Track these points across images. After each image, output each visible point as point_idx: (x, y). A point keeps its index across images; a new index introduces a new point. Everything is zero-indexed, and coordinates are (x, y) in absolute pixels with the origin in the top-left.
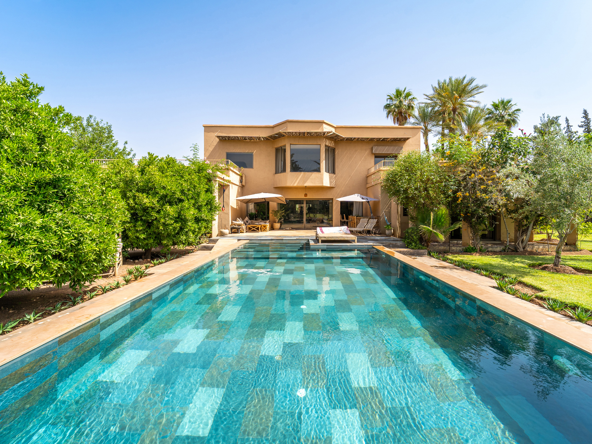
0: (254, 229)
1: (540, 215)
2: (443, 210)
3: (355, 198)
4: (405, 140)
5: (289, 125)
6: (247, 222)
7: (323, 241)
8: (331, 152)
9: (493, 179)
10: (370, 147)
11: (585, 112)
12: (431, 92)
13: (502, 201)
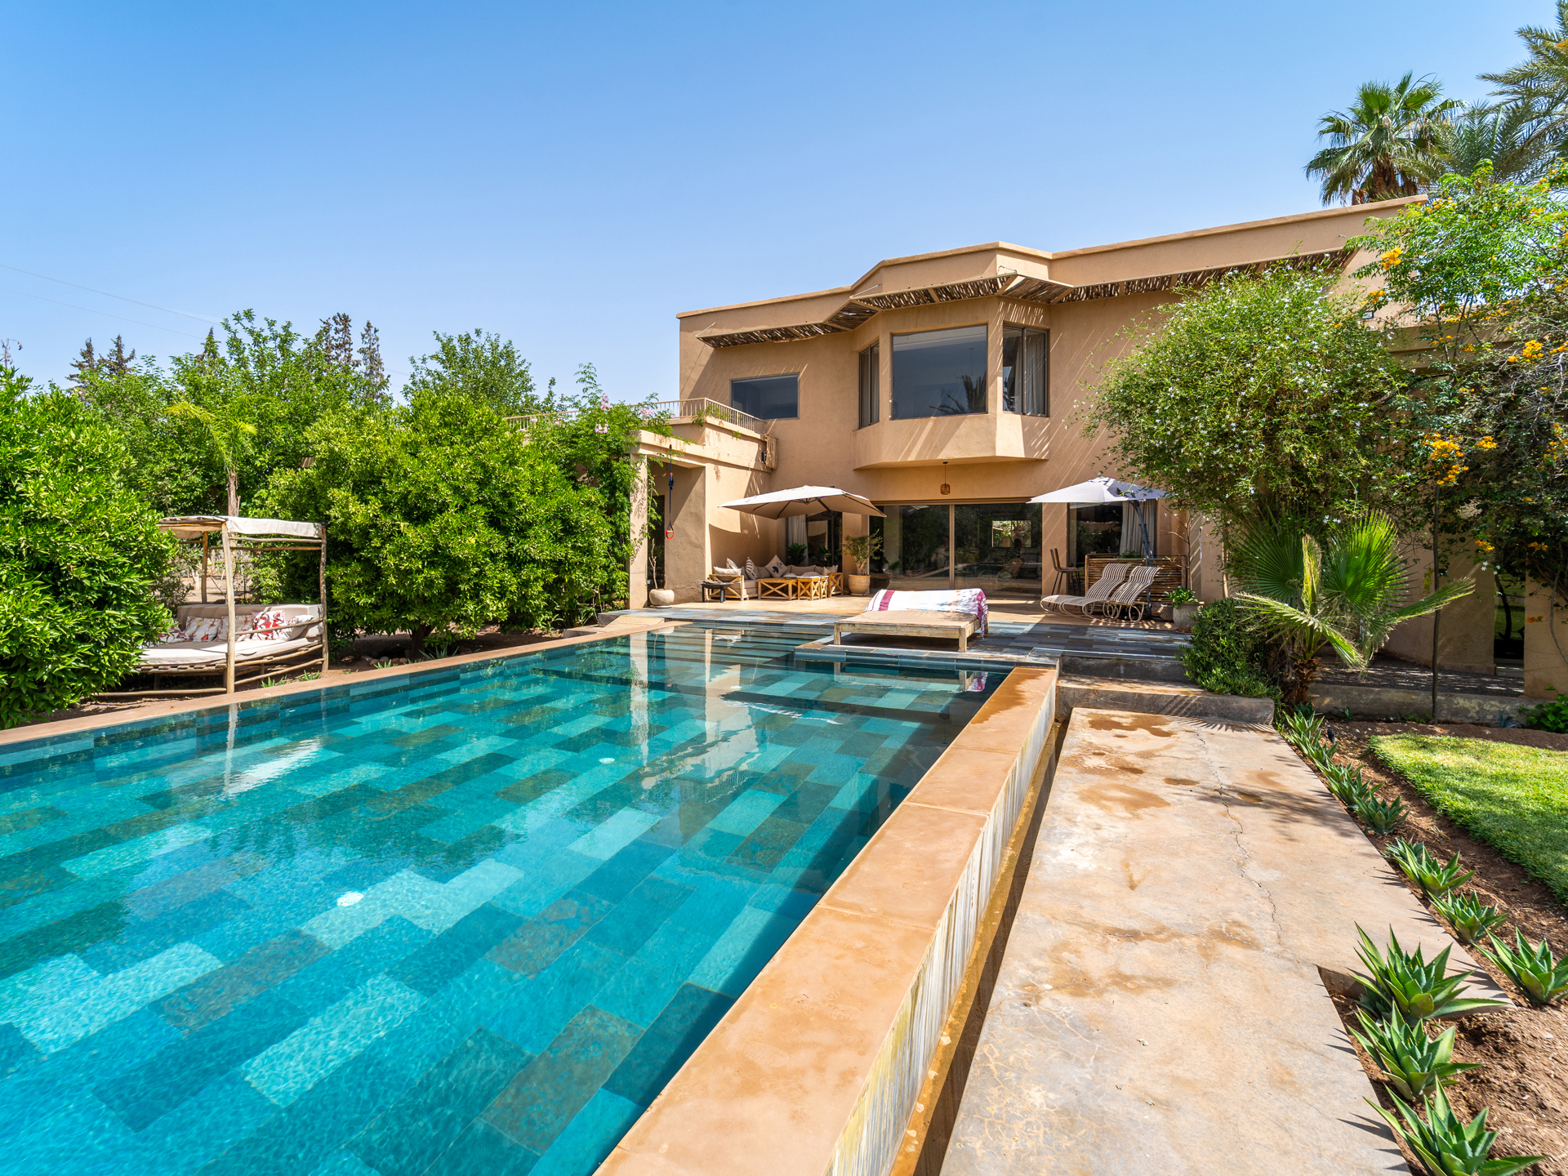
0: (776, 590)
5: (885, 275)
6: (776, 569)
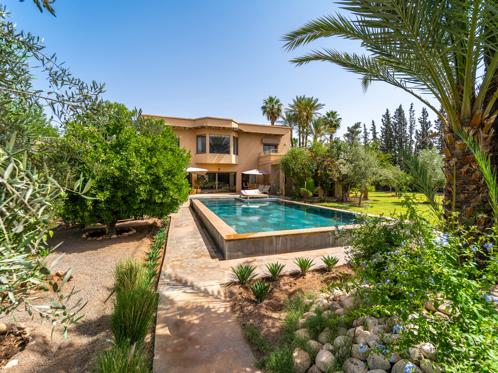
1: (353, 183)
2: (311, 180)
3: (255, 172)
4: (282, 135)
5: (208, 120)
7: (250, 198)
8: (236, 140)
9: (334, 165)
10: (261, 138)
11: (373, 122)
12: (292, 103)
13: (337, 175)
